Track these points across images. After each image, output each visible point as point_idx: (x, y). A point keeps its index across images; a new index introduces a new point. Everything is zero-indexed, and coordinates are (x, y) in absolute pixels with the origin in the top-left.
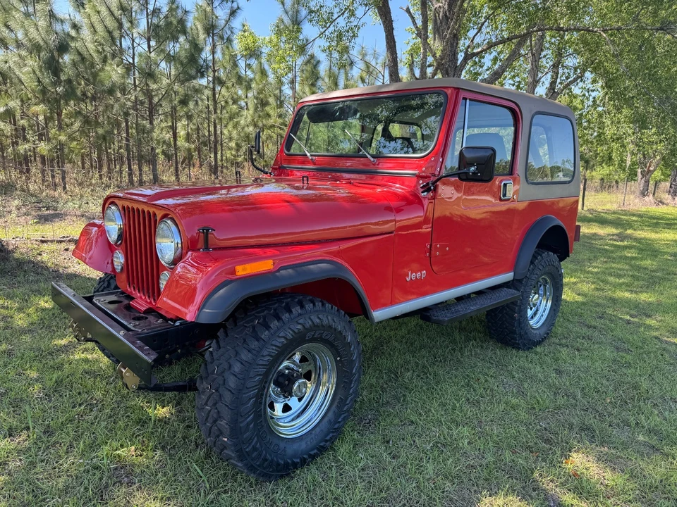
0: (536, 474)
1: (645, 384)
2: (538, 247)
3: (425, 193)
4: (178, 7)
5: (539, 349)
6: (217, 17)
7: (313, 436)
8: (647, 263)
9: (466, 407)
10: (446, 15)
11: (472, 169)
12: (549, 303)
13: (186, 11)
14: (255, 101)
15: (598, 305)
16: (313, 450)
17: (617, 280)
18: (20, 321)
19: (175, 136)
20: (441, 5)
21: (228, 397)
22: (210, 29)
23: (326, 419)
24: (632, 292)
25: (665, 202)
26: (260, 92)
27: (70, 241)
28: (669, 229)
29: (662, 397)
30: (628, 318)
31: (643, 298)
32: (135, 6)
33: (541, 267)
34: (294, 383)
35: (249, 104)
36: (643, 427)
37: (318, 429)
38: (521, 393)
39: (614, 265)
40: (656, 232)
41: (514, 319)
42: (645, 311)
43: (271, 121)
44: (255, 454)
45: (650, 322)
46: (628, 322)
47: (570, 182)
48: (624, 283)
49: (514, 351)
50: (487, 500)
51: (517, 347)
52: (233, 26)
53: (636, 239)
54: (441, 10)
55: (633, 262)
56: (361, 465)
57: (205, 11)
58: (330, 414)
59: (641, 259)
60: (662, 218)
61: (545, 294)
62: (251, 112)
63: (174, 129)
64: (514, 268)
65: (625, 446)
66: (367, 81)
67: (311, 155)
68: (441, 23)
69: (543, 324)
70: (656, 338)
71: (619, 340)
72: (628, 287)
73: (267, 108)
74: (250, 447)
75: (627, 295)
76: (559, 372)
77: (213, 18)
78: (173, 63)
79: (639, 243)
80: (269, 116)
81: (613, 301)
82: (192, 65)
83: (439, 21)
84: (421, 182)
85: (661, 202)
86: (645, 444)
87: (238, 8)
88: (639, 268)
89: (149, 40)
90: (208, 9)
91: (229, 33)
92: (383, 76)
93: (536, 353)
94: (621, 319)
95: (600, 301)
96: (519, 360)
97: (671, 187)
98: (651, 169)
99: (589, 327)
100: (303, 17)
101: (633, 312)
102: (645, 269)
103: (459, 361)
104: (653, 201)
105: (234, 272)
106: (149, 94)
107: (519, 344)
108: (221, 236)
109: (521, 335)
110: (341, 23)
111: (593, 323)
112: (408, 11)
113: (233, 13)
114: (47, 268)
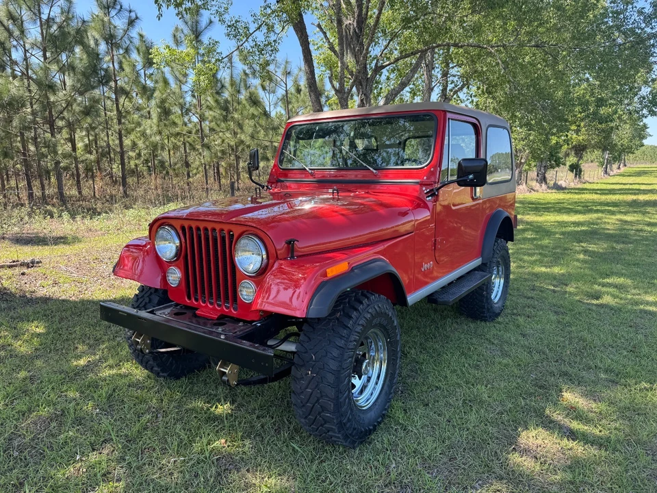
0: (547, 412)
1: (589, 337)
2: (497, 236)
3: (430, 198)
4: (73, 17)
5: (500, 319)
6: (115, 27)
7: (377, 407)
8: (546, 242)
9: (472, 371)
10: (355, 31)
11: (471, 176)
12: (502, 281)
13: (84, 21)
14: (158, 110)
15: (526, 280)
16: (379, 418)
17: (530, 258)
18: (22, 347)
19: (74, 148)
20: (351, 22)
21: (330, 378)
22: (110, 39)
23: (384, 392)
24: (546, 267)
25: (535, 189)
26: (163, 101)
27: (21, 265)
28: (549, 212)
29: (603, 345)
30: (552, 288)
31: (557, 271)
32: (26, 15)
33: (498, 252)
34: (362, 365)
35: (152, 113)
36: (600, 368)
37: (379, 400)
38: (505, 354)
39: (523, 246)
40: (541, 216)
41: (483, 296)
42: (563, 281)
43: (178, 130)
44: (349, 424)
45: (569, 289)
46: (554, 291)
47: (511, 180)
48: (537, 260)
49: (483, 323)
50: (524, 434)
51: (484, 319)
52: (132, 36)
53: (527, 223)
54: (352, 27)
55: (535, 242)
56: (419, 424)
57: (103, 21)
58: (386, 387)
59: (540, 239)
60: (539, 204)
61: (498, 273)
62: (155, 120)
63: (72, 141)
64: (481, 254)
65: (595, 383)
66: (267, 88)
67: (310, 169)
68: (351, 38)
69: (500, 299)
70: (579, 301)
71: (554, 305)
72: (541, 263)
73: (172, 117)
74: (346, 419)
75: (543, 269)
76: (524, 336)
77: (110, 28)
78: (67, 73)
79: (532, 226)
80: (175, 124)
81: (537, 275)
82: (94, 75)
83: (349, 37)
84: (424, 189)
85: (532, 189)
86: (606, 380)
87: (137, 18)
88: (542, 247)
89: (45, 51)
90: (106, 19)
91: (128, 42)
92: (286, 84)
93: (499, 323)
94: (547, 289)
95: (526, 276)
96: (490, 329)
97: (538, 176)
98: (523, 161)
99: (529, 298)
100: (204, 27)
101: (555, 283)
102: (547, 247)
103: (445, 336)
104: (526, 189)
105: (325, 275)
106: (47, 106)
107: (486, 317)
108: (302, 245)
109: (488, 309)
110: (260, 37)
111: (530, 295)
112: (319, 26)
113: (131, 23)
114: (12, 295)
